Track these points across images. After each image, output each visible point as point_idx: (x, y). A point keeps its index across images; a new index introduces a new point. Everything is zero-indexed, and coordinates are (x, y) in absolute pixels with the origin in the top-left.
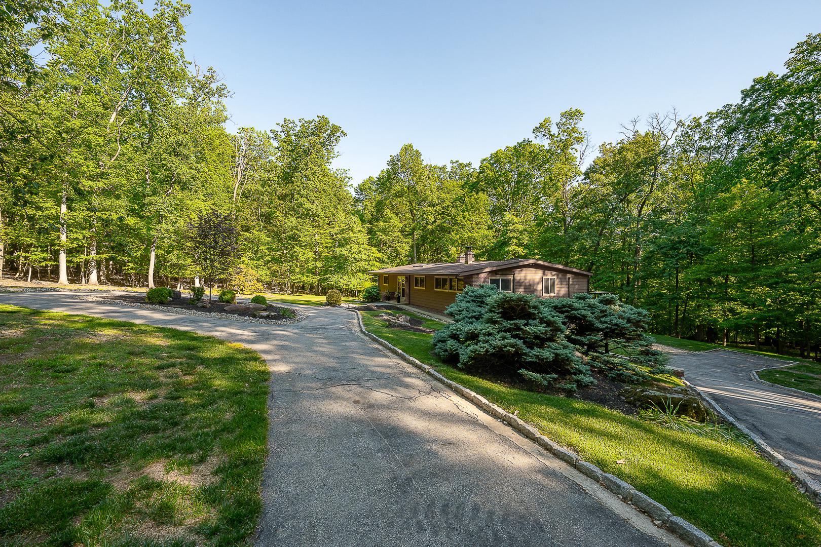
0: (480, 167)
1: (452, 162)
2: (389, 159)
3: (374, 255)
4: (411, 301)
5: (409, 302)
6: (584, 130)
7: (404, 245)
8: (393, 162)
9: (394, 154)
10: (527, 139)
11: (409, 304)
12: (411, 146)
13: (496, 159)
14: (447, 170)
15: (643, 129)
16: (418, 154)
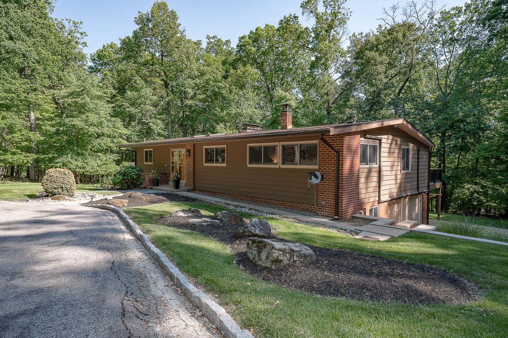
0: (238, 46)
1: (208, 37)
2: (137, 15)
3: (119, 131)
4: (196, 185)
5: (194, 186)
6: (350, 11)
7: (158, 121)
8: (143, 21)
9: (144, 12)
10: (293, 15)
11: (194, 190)
12: (165, 5)
13: (255, 37)
14: (202, 47)
15: (400, 19)
16: (173, 16)
